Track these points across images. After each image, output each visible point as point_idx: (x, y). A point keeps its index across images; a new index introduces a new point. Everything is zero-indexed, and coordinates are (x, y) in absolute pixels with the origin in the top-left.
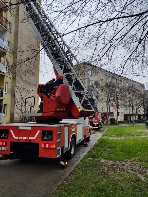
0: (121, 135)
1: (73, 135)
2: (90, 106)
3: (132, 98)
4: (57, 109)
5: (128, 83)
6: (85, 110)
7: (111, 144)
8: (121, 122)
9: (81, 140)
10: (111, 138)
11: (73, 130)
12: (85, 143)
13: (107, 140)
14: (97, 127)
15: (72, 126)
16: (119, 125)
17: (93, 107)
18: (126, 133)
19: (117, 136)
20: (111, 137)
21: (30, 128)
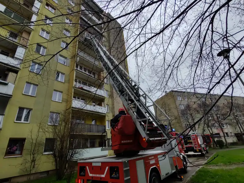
0: (230, 163)
1: (152, 169)
2: (162, 133)
3: (236, 114)
4: (122, 142)
5: (226, 99)
6: (151, 139)
7: (213, 178)
8: (233, 144)
9: (169, 173)
10: (217, 168)
11: (152, 162)
12: (179, 177)
13: (208, 171)
14: (200, 153)
15: (150, 158)
16: (231, 148)
17: (165, 133)
18: (239, 160)
19: (225, 164)
20: (217, 166)
21: (100, 164)
